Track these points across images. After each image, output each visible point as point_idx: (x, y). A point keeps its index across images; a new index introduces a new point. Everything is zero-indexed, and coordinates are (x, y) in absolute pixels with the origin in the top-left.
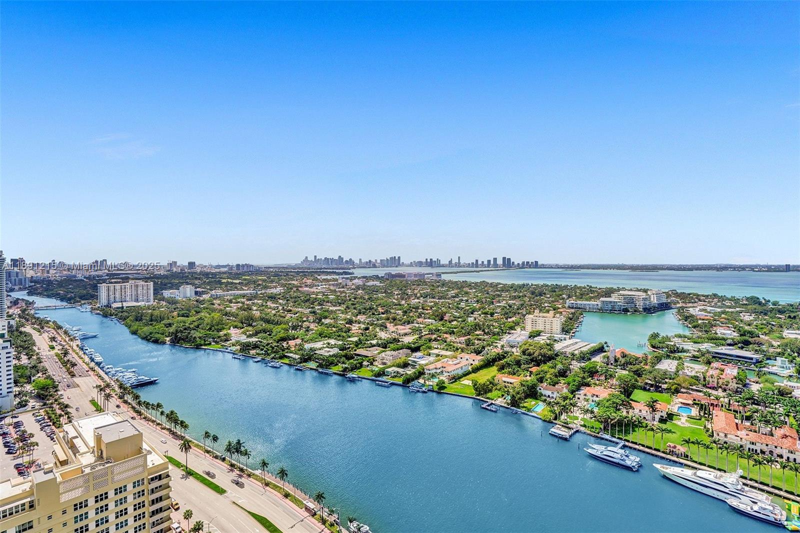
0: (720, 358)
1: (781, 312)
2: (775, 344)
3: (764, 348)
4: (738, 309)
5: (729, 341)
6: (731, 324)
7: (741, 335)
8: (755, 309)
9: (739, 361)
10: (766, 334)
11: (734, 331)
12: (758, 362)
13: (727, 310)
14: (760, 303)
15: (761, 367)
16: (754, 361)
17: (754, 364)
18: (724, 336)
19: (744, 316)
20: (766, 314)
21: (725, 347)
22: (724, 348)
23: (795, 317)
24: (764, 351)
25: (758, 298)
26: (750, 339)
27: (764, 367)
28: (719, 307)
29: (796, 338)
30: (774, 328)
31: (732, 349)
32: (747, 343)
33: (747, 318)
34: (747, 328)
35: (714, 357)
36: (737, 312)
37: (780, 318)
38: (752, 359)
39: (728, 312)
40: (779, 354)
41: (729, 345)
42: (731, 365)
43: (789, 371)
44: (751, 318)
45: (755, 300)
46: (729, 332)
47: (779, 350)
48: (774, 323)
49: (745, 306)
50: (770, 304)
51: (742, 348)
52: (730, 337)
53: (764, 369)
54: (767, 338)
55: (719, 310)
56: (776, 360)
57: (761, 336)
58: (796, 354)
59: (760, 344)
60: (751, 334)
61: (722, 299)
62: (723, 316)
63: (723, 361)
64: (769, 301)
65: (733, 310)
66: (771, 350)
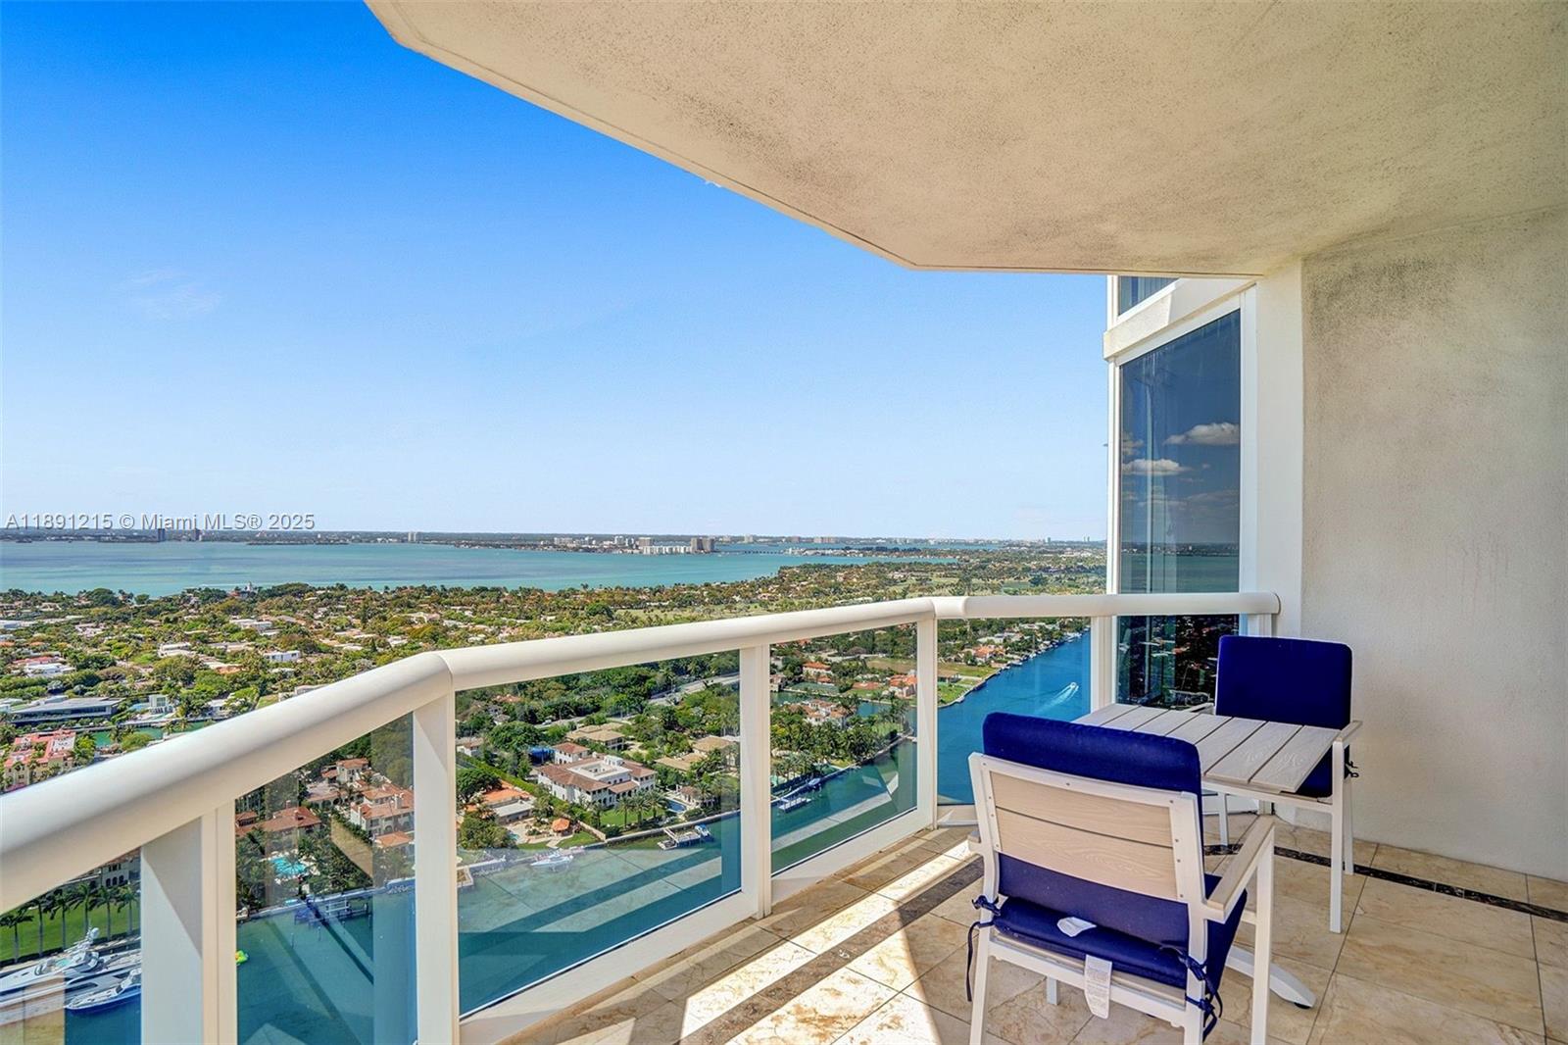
0: (35, 724)
1: (153, 613)
2: (145, 672)
3: (126, 683)
4: (69, 617)
5: (53, 686)
6: (57, 648)
7: (79, 668)
8: (106, 613)
9: (78, 719)
10: (128, 657)
11: (64, 663)
12: (117, 711)
13: (46, 621)
14: (115, 602)
15: (121, 721)
16: (108, 712)
17: (108, 717)
18: (43, 677)
19: (84, 629)
20: (125, 620)
21: (46, 699)
22: (41, 700)
23: (176, 620)
24: (125, 690)
25: (111, 593)
26: (98, 673)
27: (127, 719)
28: (27, 618)
29: (179, 656)
30: (143, 645)
31: (62, 700)
32: (91, 681)
33: (91, 632)
34: (90, 652)
35: (18, 725)
36: (69, 622)
37: (152, 624)
38: (103, 709)
39: (48, 625)
40: (153, 688)
41: (54, 692)
42: (60, 731)
43: (170, 715)
44: (99, 631)
45: (104, 597)
46: (53, 666)
47: (152, 683)
48: (141, 636)
49: (84, 610)
50: (133, 600)
51: (82, 693)
52: (56, 675)
53: (128, 723)
54: (130, 664)
55: (28, 624)
56: (148, 701)
57: (118, 663)
58: (180, 683)
59: (118, 678)
60: (101, 662)
61: (34, 599)
62: (37, 635)
63: (41, 729)
64: (131, 596)
65: (59, 620)
66: (139, 685)
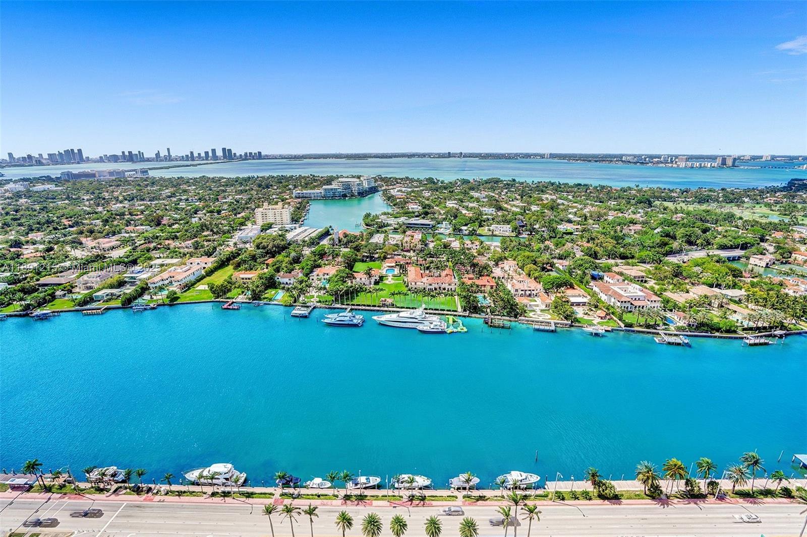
0: (411, 227)
1: (445, 188)
2: (442, 212)
3: (436, 216)
4: (421, 188)
5: (416, 214)
6: (418, 200)
7: (423, 208)
8: (431, 187)
9: (422, 228)
10: (437, 206)
11: (419, 206)
12: (433, 226)
13: (415, 189)
14: (434, 183)
15: (434, 230)
16: (431, 226)
17: (431, 228)
18: (414, 210)
19: (425, 193)
20: (437, 191)
21: (414, 219)
22: (413, 219)
23: (452, 191)
24: (436, 218)
25: (433, 179)
26: (429, 211)
27: (436, 230)
28: (410, 188)
29: (453, 207)
30: (442, 201)
31: (419, 220)
32: (426, 213)
33: (427, 194)
34: (427, 202)
35: (407, 227)
36: (421, 190)
37: (445, 193)
38: (429, 225)
39: (415, 191)
40: (444, 219)
41: (417, 216)
42: (417, 231)
43: (449, 230)
44: (429, 194)
45: (430, 180)
46: (416, 206)
47: (444, 217)
48: (442, 197)
49: (425, 185)
50: (439, 182)
51: (424, 218)
52: (417, 210)
53: (436, 231)
54: (438, 208)
55: (410, 190)
56: (442, 224)
57: (435, 207)
58: (453, 218)
59: (434, 213)
60: (429, 206)
61: (412, 180)
62: (412, 194)
63: (413, 230)
64: (439, 181)
65: (418, 189)
66: (440, 217)
